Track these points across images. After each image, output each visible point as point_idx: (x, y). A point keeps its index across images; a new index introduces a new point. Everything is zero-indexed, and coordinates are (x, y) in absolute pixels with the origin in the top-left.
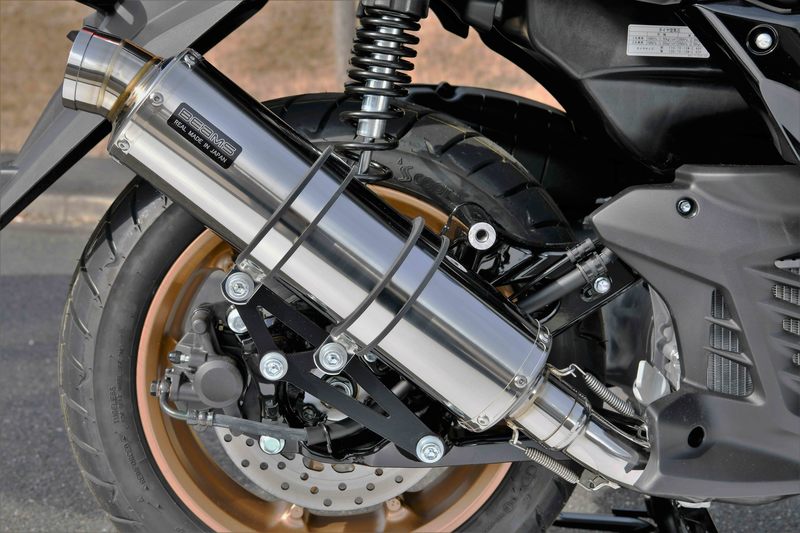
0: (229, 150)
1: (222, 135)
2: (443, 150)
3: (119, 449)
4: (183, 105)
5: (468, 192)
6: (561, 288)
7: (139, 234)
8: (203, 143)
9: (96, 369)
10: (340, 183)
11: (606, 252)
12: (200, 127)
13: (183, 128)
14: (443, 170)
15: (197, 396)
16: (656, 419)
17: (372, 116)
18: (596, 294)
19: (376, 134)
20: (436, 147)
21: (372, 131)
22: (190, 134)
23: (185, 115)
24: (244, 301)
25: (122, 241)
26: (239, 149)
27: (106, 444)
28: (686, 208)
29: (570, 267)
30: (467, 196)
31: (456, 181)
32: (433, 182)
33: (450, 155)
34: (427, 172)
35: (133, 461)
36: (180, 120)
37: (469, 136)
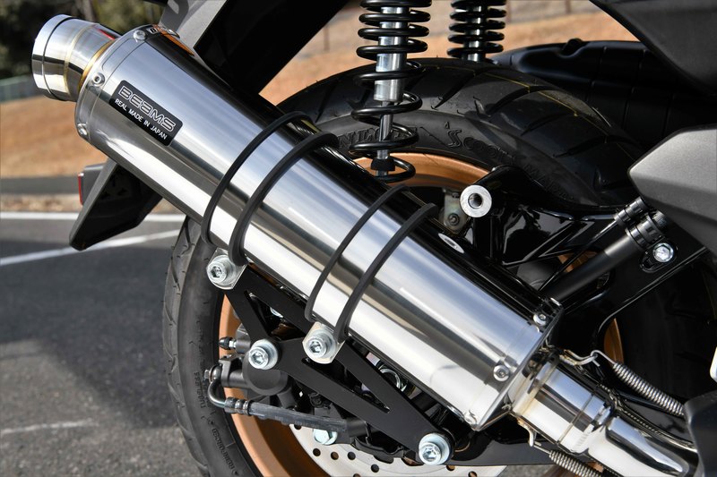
2: (493, 110)
3: (208, 433)
4: (124, 83)
6: (609, 258)
8: (143, 120)
9: (181, 356)
12: (140, 104)
13: (124, 107)
14: (494, 131)
15: (245, 383)
16: (690, 421)
17: (387, 76)
18: (657, 263)
19: (393, 96)
20: (486, 107)
21: (387, 92)
22: (131, 112)
23: (125, 93)
24: (230, 286)
26: (179, 125)
27: (197, 428)
31: (510, 142)
32: (485, 144)
33: (502, 114)
34: (477, 135)
35: (222, 446)
36: (121, 98)
37: (533, 89)
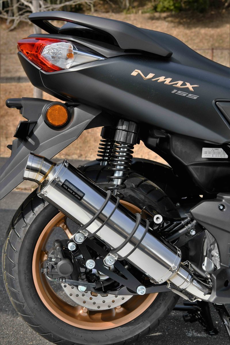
0: (81, 195)
1: (79, 190)
2: (138, 186)
3: (26, 291)
4: (66, 180)
5: (146, 200)
6: (180, 234)
7: (35, 217)
8: (73, 192)
9: (19, 263)
10: (115, 205)
11: (195, 221)
12: (72, 187)
13: (66, 188)
14: (138, 193)
15: (58, 273)
16: (215, 278)
17: (118, 178)
18: (191, 235)
19: (119, 183)
20: (135, 186)
21: (117, 182)
22: (69, 189)
23: (67, 183)
24: (81, 243)
25: (29, 219)
26: (84, 194)
27: (22, 289)
28: (221, 207)
29: (183, 227)
30: (146, 201)
31: (143, 197)
32: (135, 197)
33: (140, 188)
34: (132, 194)
35: (31, 295)
36: (65, 185)
37: (145, 181)
